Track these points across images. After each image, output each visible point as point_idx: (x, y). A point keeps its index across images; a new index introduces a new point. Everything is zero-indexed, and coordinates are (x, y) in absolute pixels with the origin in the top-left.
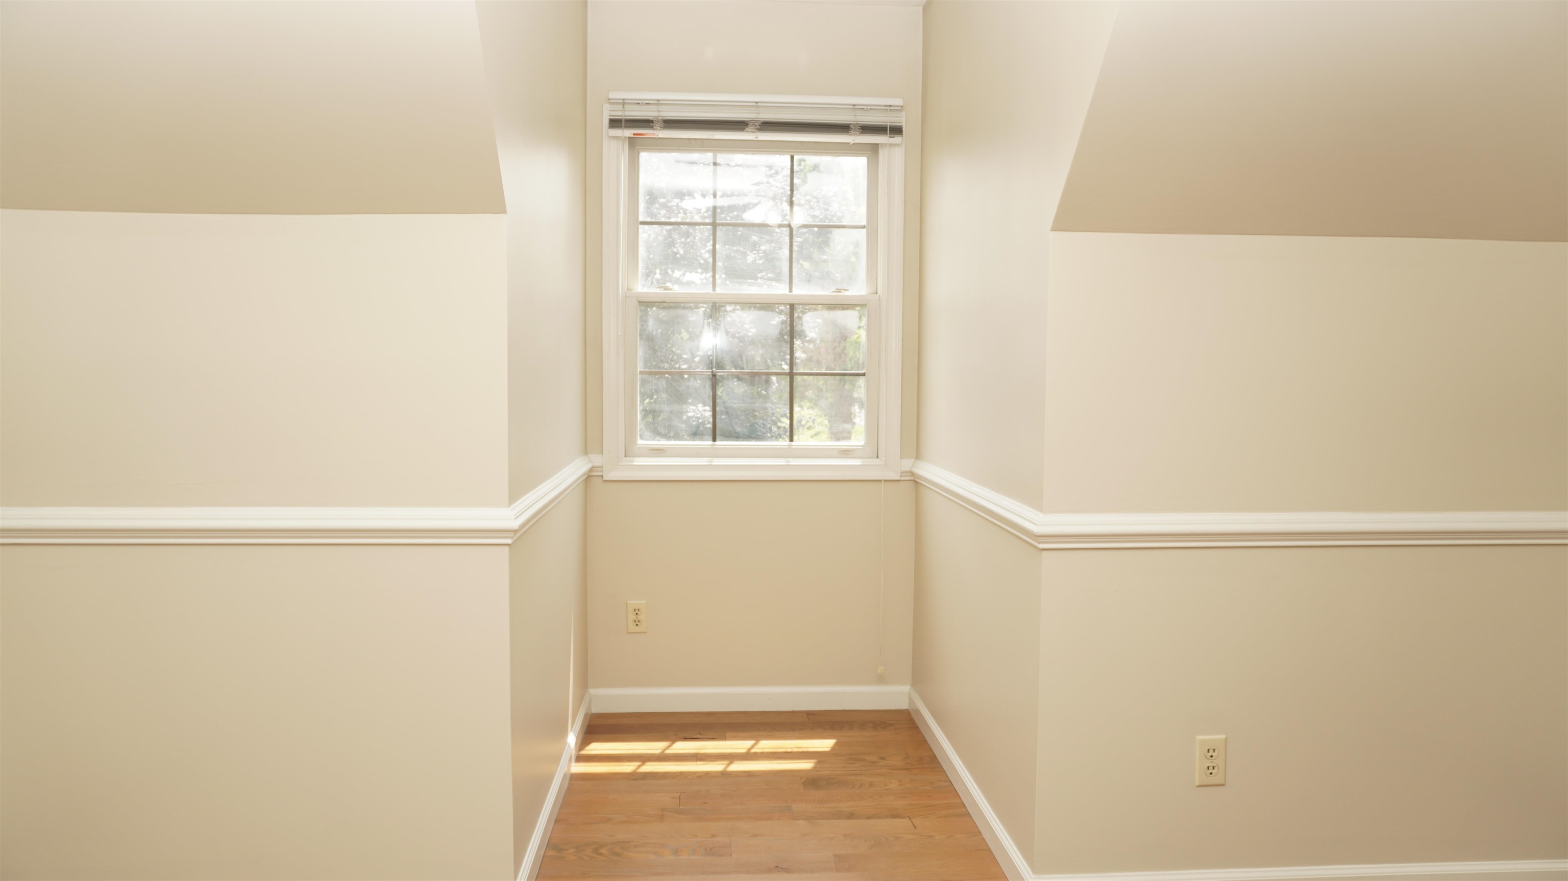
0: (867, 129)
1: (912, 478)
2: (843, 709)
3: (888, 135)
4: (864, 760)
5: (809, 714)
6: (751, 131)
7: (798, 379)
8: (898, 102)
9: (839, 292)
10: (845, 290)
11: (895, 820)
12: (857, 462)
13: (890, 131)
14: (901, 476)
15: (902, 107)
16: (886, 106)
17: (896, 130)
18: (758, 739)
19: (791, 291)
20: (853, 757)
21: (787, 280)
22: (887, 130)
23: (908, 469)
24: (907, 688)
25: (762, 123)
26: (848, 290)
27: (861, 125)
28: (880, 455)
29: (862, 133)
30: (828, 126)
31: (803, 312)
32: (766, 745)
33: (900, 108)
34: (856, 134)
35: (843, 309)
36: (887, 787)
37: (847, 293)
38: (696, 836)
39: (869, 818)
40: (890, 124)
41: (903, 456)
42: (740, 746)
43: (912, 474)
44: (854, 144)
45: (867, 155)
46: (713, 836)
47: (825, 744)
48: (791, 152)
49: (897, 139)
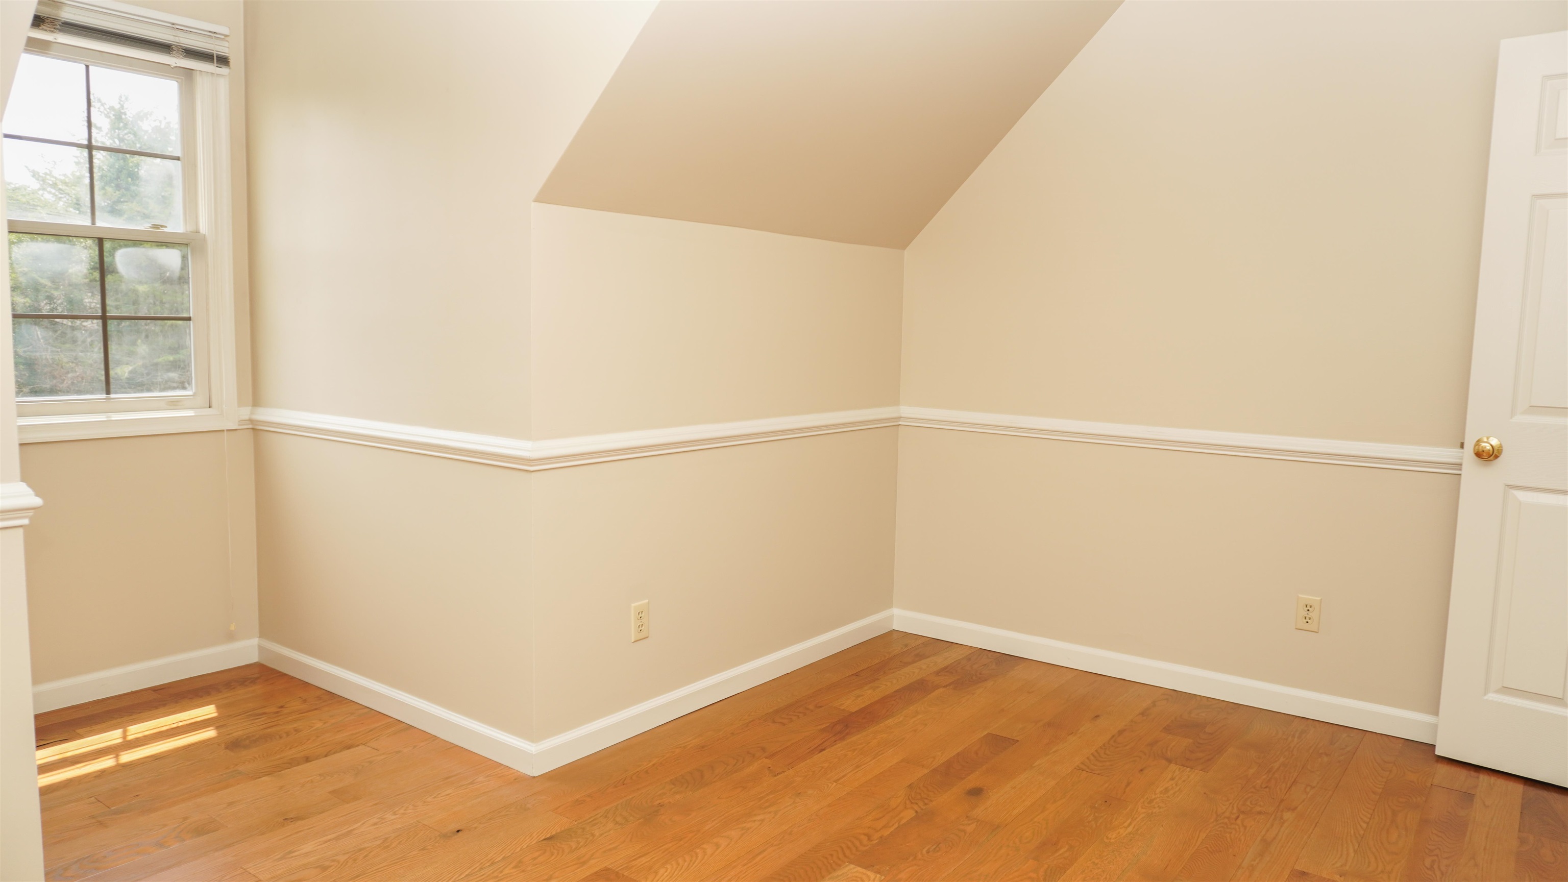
0: (191, 53)
1: (250, 426)
2: (189, 677)
3: (215, 64)
4: (264, 713)
5: (155, 689)
6: (50, 31)
7: (112, 325)
8: (224, 30)
9: (158, 228)
10: (162, 226)
11: (352, 750)
12: (191, 413)
13: (217, 60)
14: (239, 425)
15: (226, 36)
16: (210, 32)
17: (223, 61)
18: (123, 726)
19: (93, 222)
20: (250, 713)
21: (89, 211)
22: (213, 59)
23: (247, 417)
24: (255, 641)
25: (62, 23)
26: (166, 227)
27: (184, 48)
28: (214, 404)
29: (185, 56)
30: (144, 41)
31: (115, 249)
32: (137, 730)
33: (223, 37)
34: (179, 57)
35: (167, 247)
36: (315, 728)
37: (165, 230)
38: (165, 825)
39: (326, 756)
40: (217, 53)
41: (241, 403)
42: (113, 737)
43: (251, 421)
44: (176, 67)
45: (179, 80)
46: (185, 819)
47: (208, 711)
48: (87, 61)
49: (224, 70)
